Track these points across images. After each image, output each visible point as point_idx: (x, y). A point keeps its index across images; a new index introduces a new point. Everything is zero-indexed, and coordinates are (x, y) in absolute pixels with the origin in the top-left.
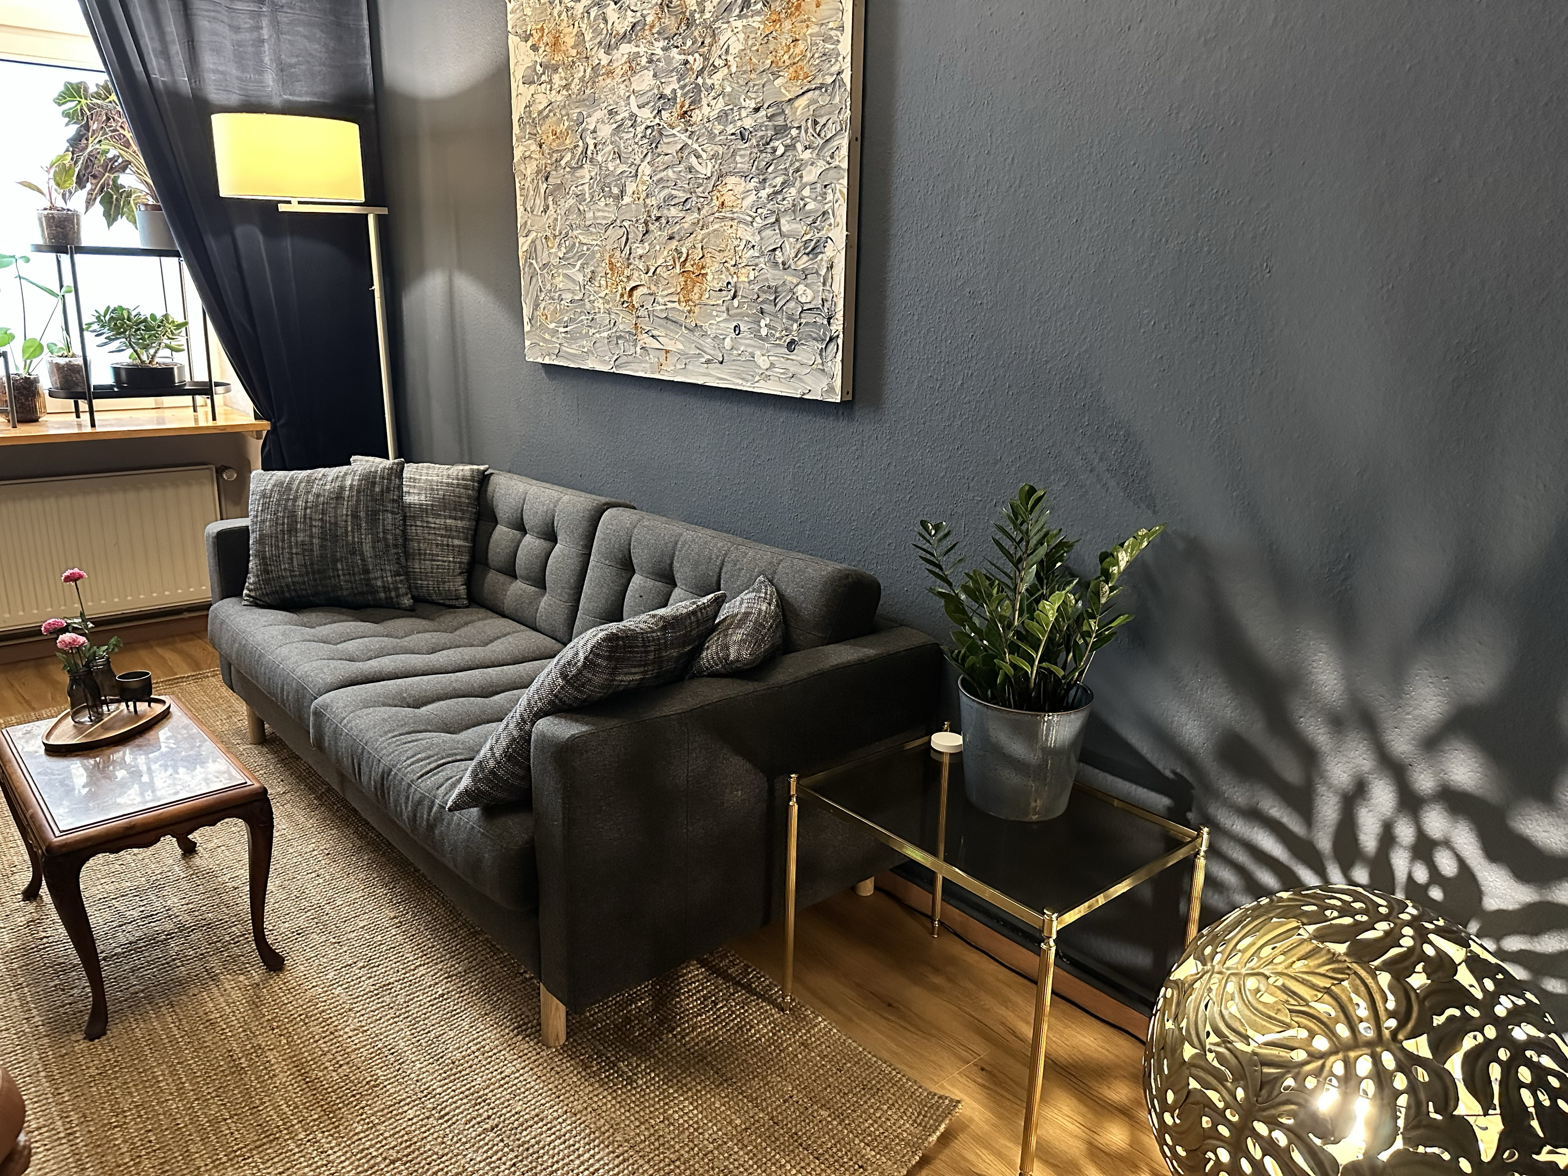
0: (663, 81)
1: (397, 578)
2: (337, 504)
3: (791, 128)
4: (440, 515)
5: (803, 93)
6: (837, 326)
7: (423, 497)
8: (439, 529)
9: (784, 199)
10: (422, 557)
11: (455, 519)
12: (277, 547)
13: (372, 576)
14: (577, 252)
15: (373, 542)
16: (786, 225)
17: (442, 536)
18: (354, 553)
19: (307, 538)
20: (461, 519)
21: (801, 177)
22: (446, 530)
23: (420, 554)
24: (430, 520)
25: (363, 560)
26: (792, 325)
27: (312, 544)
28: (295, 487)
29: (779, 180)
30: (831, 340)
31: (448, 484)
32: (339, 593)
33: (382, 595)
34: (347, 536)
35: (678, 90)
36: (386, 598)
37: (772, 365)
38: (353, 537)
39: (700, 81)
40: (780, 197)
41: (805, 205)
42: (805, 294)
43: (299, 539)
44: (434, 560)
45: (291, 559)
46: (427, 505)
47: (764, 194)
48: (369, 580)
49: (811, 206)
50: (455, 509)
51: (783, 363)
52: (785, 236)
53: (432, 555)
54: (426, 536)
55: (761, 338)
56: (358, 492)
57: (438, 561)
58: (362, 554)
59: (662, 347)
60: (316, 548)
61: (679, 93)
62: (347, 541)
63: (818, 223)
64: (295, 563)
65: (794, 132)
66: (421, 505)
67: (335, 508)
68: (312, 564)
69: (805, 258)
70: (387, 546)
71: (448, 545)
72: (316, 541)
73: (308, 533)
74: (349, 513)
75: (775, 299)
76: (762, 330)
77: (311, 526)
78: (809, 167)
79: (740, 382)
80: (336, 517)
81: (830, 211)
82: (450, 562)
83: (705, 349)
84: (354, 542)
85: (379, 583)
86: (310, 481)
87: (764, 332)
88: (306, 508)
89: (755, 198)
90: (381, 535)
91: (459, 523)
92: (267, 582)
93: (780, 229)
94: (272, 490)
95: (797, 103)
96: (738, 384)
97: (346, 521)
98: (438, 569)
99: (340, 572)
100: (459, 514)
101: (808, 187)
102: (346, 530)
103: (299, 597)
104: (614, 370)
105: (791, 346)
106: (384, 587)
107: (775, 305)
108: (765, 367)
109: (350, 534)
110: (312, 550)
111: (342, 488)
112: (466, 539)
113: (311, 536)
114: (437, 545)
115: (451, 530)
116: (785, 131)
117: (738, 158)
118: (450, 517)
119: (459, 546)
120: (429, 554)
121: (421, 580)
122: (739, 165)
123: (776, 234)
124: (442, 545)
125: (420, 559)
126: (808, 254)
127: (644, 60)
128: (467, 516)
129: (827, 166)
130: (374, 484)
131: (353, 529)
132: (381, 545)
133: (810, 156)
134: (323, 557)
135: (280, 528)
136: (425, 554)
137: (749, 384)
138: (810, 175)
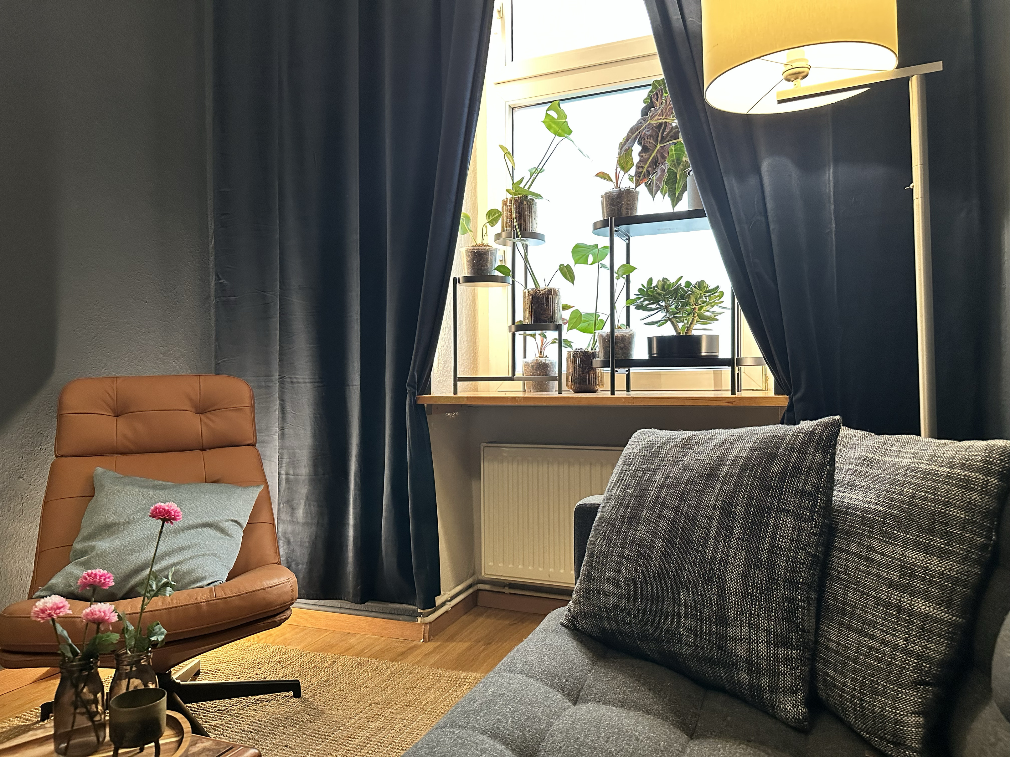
2: (705, 486)
4: (896, 538)
7: (871, 497)
15: (747, 566)
17: (891, 584)
18: (710, 580)
19: (648, 537)
23: (844, 613)
24: (875, 544)
25: (722, 596)
27: (652, 547)
28: (666, 450)
31: (927, 475)
32: (676, 648)
34: (705, 546)
38: (715, 549)
43: (639, 535)
44: (866, 635)
45: (619, 564)
46: (876, 513)
48: (723, 637)
50: (930, 530)
53: (865, 621)
54: (861, 576)
56: (743, 469)
57: (872, 637)
58: (722, 586)
60: (656, 556)
62: (704, 554)
64: (622, 575)
66: (865, 511)
67: (702, 492)
68: (644, 582)
70: (772, 579)
72: (659, 543)
73: (652, 527)
74: (719, 505)
77: (659, 516)
80: (697, 507)
84: (713, 558)
85: (741, 650)
88: (662, 487)
90: (764, 556)
91: (934, 564)
97: (711, 518)
98: (869, 656)
99: (682, 610)
100: (939, 542)
102: (707, 534)
109: (711, 542)
110: (649, 558)
111: (721, 460)
112: (946, 603)
113: (654, 534)
114: (878, 601)
115: (912, 575)
118: (917, 546)
119: (925, 617)
120: (861, 618)
124: (888, 604)
125: (841, 624)
128: (958, 548)
130: (772, 457)
131: (718, 533)
132: (759, 576)
134: (662, 573)
135: (621, 512)
136: (852, 615)
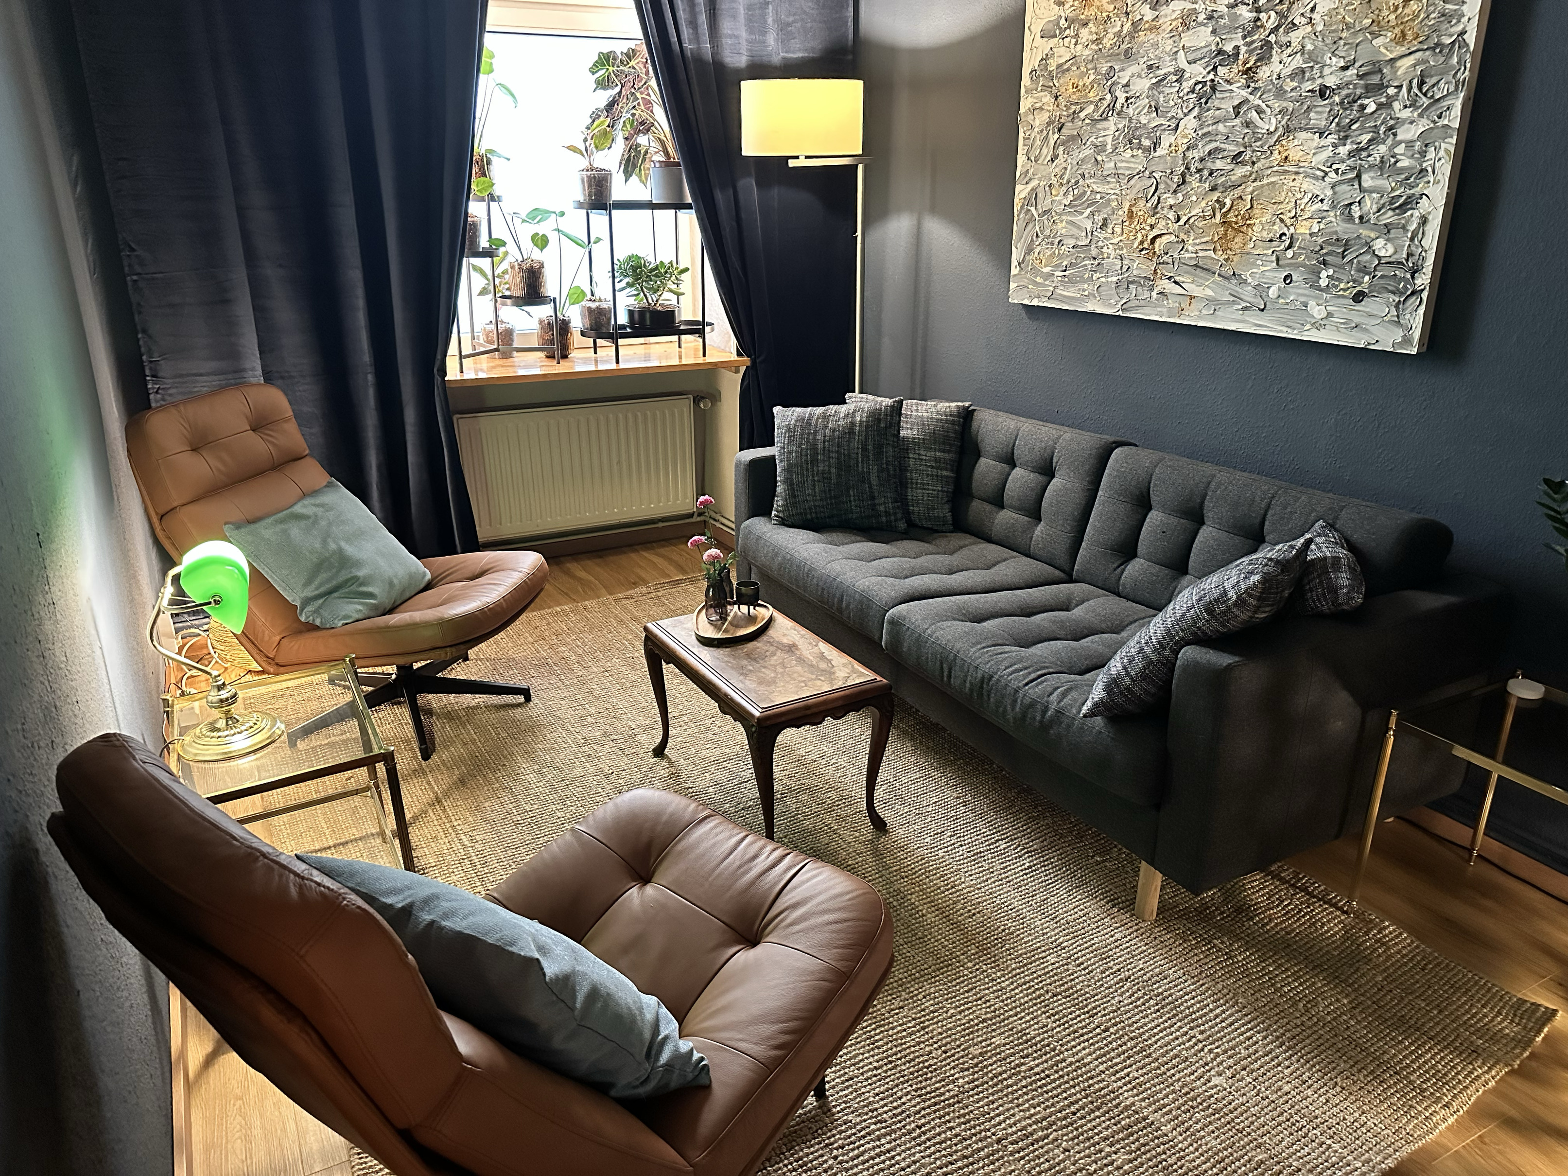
0: (1224, 37)
1: (896, 504)
2: (850, 438)
3: (1387, 87)
4: (931, 448)
5: (1410, 54)
6: (1423, 280)
7: (915, 432)
8: (930, 461)
9: (1369, 156)
10: (914, 486)
11: (944, 451)
12: (802, 475)
13: (877, 502)
14: (1087, 200)
15: (878, 472)
16: (1367, 180)
17: (932, 467)
18: (863, 482)
19: (826, 468)
20: (949, 452)
21: (1395, 135)
22: (936, 463)
23: (912, 483)
24: (922, 452)
25: (870, 488)
26: (1363, 278)
27: (830, 473)
28: (813, 422)
29: (1366, 138)
30: (1413, 293)
31: (937, 420)
32: (850, 516)
33: (884, 519)
34: (858, 466)
35: (1242, 47)
36: (887, 521)
37: (1330, 315)
38: (863, 467)
39: (1272, 38)
40: (1364, 154)
41: (1396, 162)
42: (1383, 248)
43: (821, 468)
44: (925, 489)
45: (814, 486)
46: (919, 439)
47: (1343, 151)
48: (874, 505)
49: (1404, 163)
50: (944, 444)
51: (1344, 313)
52: (1365, 191)
53: (923, 484)
54: (918, 467)
55: (1320, 289)
56: (867, 427)
57: (928, 489)
58: (870, 483)
59: (1186, 293)
60: (833, 476)
61: (1243, 49)
62: (858, 471)
63: (1412, 180)
64: (817, 490)
65: (1391, 91)
66: (914, 438)
67: (849, 441)
68: (830, 490)
69: (1390, 213)
70: (889, 475)
71: (937, 476)
72: (833, 470)
73: (827, 463)
74: (860, 446)
75: (1344, 252)
76: (1321, 281)
77: (829, 457)
78: (1407, 126)
79: (1285, 329)
80: (849, 450)
81: (1430, 169)
82: (938, 491)
83: (1242, 296)
84: (863, 471)
85: (882, 508)
86: (825, 417)
87: (1324, 282)
88: (824, 442)
89: (1331, 154)
90: (885, 466)
91: (946, 456)
92: (794, 505)
93: (1360, 185)
94: (795, 425)
95: (1399, 63)
96: (1281, 331)
97: (857, 454)
98: (928, 497)
99: (852, 499)
100: (947, 448)
101: (1403, 145)
102: (857, 461)
103: (817, 518)
104: (1120, 313)
105: (1359, 297)
106: (886, 512)
107: (1343, 258)
108: (1320, 317)
109: (860, 464)
110: (830, 478)
111: (853, 423)
112: (952, 471)
113: (829, 466)
114: (928, 475)
115: (939, 462)
116: (1380, 89)
117: (1312, 115)
118: (940, 451)
119: (947, 477)
120: (921, 484)
121: (913, 506)
122: (1312, 122)
123: (1355, 189)
124: (932, 476)
125: (912, 488)
126: (1394, 210)
127: (1202, 17)
128: (953, 449)
129: (1432, 125)
130: (879, 420)
131: (863, 460)
132: (884, 475)
133: (1410, 115)
134: (838, 484)
135: (804, 458)
136: (917, 483)
137: (1295, 332)
138: (1406, 133)
